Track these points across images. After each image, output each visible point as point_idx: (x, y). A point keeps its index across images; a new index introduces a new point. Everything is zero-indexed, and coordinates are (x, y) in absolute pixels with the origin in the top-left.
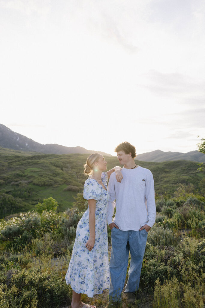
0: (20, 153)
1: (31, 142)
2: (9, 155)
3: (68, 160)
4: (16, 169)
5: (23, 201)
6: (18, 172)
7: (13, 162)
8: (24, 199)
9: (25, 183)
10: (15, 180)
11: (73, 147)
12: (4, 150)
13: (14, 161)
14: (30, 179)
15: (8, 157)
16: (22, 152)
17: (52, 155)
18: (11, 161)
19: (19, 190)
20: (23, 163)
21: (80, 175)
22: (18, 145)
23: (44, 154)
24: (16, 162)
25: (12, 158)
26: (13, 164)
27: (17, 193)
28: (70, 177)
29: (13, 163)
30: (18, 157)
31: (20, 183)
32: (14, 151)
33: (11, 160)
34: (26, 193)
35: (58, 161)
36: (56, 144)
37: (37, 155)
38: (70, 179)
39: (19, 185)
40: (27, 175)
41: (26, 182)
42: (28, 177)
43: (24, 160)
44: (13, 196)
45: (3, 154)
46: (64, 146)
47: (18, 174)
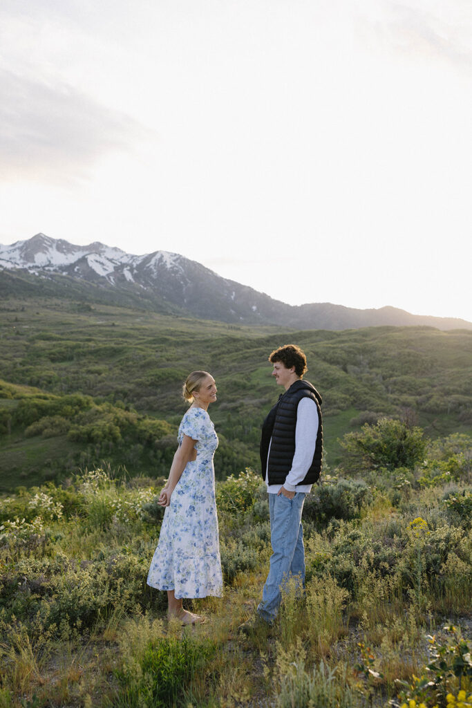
0: (239, 329)
1: (264, 300)
2: (214, 337)
3: (359, 345)
4: (230, 370)
5: (249, 449)
6: (236, 378)
7: (223, 353)
8: (251, 445)
9: (253, 404)
10: (230, 397)
11: (373, 310)
12: (201, 323)
13: (224, 349)
14: (266, 393)
15: (212, 341)
16: (244, 327)
17: (317, 333)
18: (216, 351)
19: (239, 423)
20: (247, 355)
21: (395, 383)
22: (233, 312)
23: (297, 332)
24: (229, 352)
25: (219, 344)
26: (223, 358)
27: (234, 428)
28: (366, 389)
29: (224, 355)
30: (235, 340)
31: (242, 405)
32: (224, 327)
33: (219, 347)
34: (254, 428)
35: (334, 348)
36: (328, 304)
37: (280, 333)
38: (366, 393)
39: (240, 409)
40: (258, 384)
41: (255, 401)
42: (259, 390)
43: (248, 348)
44: (226, 438)
45: (199, 333)
46: (350, 309)
47: (236, 384)
